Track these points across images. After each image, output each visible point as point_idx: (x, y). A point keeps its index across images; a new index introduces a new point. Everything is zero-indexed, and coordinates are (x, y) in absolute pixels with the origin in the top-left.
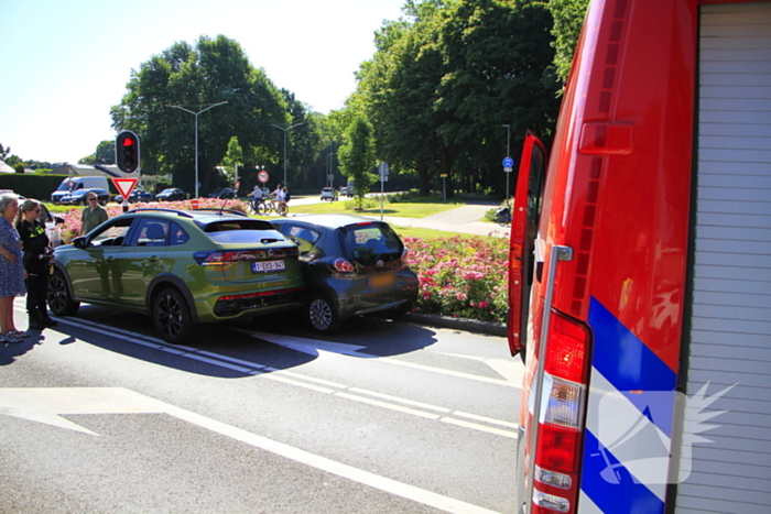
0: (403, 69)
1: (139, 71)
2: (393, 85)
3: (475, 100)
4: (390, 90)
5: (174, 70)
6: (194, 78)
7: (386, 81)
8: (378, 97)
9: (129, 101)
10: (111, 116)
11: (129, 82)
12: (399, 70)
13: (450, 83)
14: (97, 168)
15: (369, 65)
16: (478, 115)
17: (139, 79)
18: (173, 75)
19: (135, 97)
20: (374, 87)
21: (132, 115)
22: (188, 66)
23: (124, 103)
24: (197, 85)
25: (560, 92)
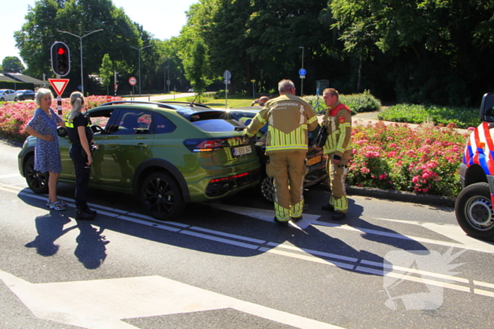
0: (223, 9)
1: (34, 6)
2: (215, 20)
3: (273, 31)
4: (214, 23)
5: (59, 7)
6: (74, 13)
7: (211, 17)
8: (206, 28)
9: (28, 28)
10: (15, 38)
11: (27, 14)
12: (220, 10)
13: (255, 19)
14: (6, 75)
15: (197, 6)
16: (275, 40)
17: (34, 13)
18: (60, 11)
19: (32, 25)
20: (202, 21)
21: (31, 38)
22: (70, 4)
23: (23, 30)
24: (78, 18)
25: (333, 25)
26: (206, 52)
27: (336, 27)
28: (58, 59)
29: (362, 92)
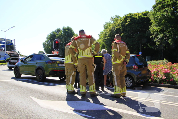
0: (111, 33)
1: (49, 35)
2: (109, 37)
3: (129, 39)
4: (108, 38)
5: (57, 34)
6: (62, 36)
7: (107, 36)
8: (105, 39)
9: (47, 41)
10: (43, 45)
11: (47, 37)
12: (110, 33)
13: (123, 35)
15: (102, 32)
16: (130, 43)
17: (49, 36)
18: (57, 35)
19: (48, 40)
20: (104, 37)
21: (47, 44)
22: (60, 33)
23: (46, 42)
24: (63, 37)
25: (151, 36)
26: (106, 47)
27: (152, 37)
28: (56, 45)
29: (164, 59)
